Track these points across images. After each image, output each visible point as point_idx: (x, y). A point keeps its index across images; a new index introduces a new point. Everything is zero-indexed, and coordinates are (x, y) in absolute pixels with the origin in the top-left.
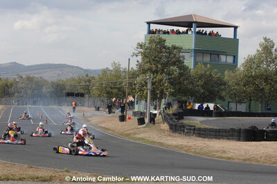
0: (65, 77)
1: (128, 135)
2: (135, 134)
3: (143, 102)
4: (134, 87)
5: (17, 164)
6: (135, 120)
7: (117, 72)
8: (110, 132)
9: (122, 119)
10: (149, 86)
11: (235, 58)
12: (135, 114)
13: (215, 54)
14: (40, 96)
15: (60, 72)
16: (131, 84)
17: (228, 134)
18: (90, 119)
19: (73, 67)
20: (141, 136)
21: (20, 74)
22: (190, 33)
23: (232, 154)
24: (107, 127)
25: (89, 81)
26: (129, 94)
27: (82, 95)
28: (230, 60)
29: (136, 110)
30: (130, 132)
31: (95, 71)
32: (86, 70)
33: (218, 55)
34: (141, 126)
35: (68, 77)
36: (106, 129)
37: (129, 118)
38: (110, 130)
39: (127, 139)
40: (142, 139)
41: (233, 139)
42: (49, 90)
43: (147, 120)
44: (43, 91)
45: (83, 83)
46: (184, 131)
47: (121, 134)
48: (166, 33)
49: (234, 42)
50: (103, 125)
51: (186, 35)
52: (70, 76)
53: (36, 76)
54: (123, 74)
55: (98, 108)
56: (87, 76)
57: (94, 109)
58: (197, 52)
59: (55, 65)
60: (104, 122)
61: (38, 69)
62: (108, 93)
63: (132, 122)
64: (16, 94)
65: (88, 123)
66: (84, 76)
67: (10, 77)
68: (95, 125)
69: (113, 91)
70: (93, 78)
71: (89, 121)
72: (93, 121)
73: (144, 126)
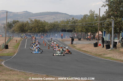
1: (100, 55)
2: (104, 54)
3: (108, 35)
4: (103, 26)
7: (92, 16)
8: (89, 53)
9: (96, 45)
10: (113, 25)
15: (55, 17)
16: (101, 24)
18: (75, 46)
19: (63, 14)
20: (108, 56)
21: (30, 18)
24: (86, 50)
25: (74, 22)
26: (100, 30)
27: (71, 31)
30: (101, 53)
31: (77, 16)
32: (71, 16)
34: (108, 50)
35: (60, 20)
37: (100, 45)
38: (88, 52)
39: (100, 58)
42: (49, 28)
43: (111, 46)
45: (70, 24)
47: (96, 55)
50: (84, 49)
52: (61, 19)
53: (40, 19)
54: (96, 18)
55: (80, 39)
56: (73, 19)
57: (78, 39)
59: (51, 12)
60: (84, 47)
61: (41, 15)
62: (86, 29)
64: (29, 31)
65: (74, 48)
66: (71, 19)
67: (25, 20)
68: (79, 49)
69: (90, 28)
70: (77, 20)
71: (75, 47)
72: (77, 47)
73: (109, 49)
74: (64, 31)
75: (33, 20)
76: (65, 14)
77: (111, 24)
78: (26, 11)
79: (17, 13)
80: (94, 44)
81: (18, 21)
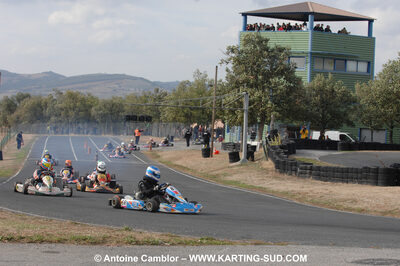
0: (123, 93)
1: (215, 177)
2: (225, 175)
3: (237, 129)
4: (222, 107)
5: (55, 220)
6: (225, 154)
7: (201, 87)
8: (189, 172)
9: (207, 153)
10: (246, 106)
11: (370, 65)
12: (225, 146)
13: (341, 59)
14: (89, 121)
17: (359, 175)
18: (160, 154)
19: (135, 78)
20: (235, 178)
21: (60, 88)
22: (304, 29)
23: (365, 205)
24: (184, 165)
25: (160, 98)
26: (217, 118)
27: (148, 119)
28: (362, 67)
29: (227, 140)
30: (220, 172)
31: (168, 84)
32: (154, 83)
33: (346, 61)
34: (234, 164)
35: (128, 93)
36: (184, 168)
37: (217, 153)
38: (188, 169)
39: (213, 182)
40: (236, 182)
41: (368, 183)
42: (100, 112)
43: (242, 155)
44: (92, 114)
45: (150, 102)
46: (296, 171)
47: (206, 175)
48: (268, 28)
49: (368, 43)
50: (179, 163)
51: (298, 32)
52: (131, 91)
53: (82, 91)
54: (209, 89)
55: (172, 138)
56: (157, 90)
58: (315, 56)
60: (180, 158)
61: (86, 82)
62: (186, 116)
63: (221, 158)
64: (53, 118)
65: (157, 160)
66: (153, 92)
67: (45, 93)
68: (168, 163)
69: (194, 112)
70: (166, 94)
71: (159, 157)
72: (164, 157)
73: (238, 163)
74: (131, 118)
75: (64, 92)
76: (141, 79)
77: (241, 104)
78: (51, 72)
79: (29, 75)
80: (204, 150)
81: (28, 96)
